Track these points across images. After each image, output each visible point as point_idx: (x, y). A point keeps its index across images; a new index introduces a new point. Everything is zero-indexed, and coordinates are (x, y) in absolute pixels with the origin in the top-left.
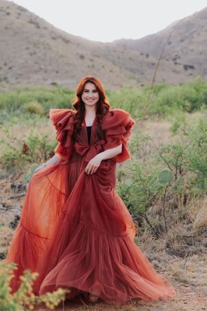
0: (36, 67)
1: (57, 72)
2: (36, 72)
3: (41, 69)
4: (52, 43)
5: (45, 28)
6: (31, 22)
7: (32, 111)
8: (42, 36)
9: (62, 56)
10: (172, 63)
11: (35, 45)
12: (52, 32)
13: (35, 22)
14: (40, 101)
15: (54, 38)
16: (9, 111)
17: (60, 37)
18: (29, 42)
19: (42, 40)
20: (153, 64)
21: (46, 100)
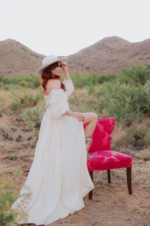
0: (24, 68)
1: (33, 69)
2: (24, 69)
3: (26, 68)
4: (31, 57)
5: (28, 51)
6: (22, 48)
7: (23, 85)
8: (27, 54)
9: (35, 63)
10: (80, 66)
11: (24, 58)
12: (31, 53)
13: (24, 48)
14: (26, 80)
15: (32, 55)
16: (13, 85)
17: (34, 55)
18: (21, 57)
19: (27, 56)
20: (73, 67)
21: (29, 81)
